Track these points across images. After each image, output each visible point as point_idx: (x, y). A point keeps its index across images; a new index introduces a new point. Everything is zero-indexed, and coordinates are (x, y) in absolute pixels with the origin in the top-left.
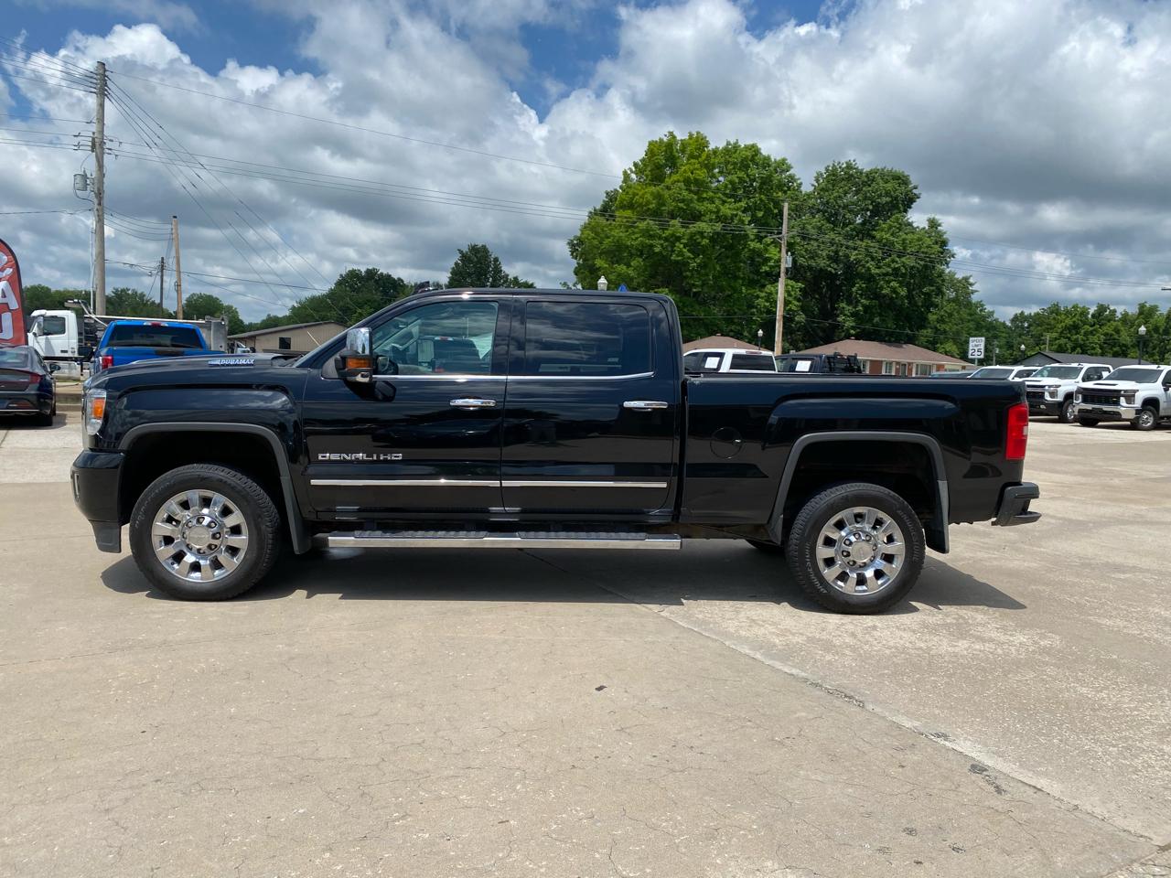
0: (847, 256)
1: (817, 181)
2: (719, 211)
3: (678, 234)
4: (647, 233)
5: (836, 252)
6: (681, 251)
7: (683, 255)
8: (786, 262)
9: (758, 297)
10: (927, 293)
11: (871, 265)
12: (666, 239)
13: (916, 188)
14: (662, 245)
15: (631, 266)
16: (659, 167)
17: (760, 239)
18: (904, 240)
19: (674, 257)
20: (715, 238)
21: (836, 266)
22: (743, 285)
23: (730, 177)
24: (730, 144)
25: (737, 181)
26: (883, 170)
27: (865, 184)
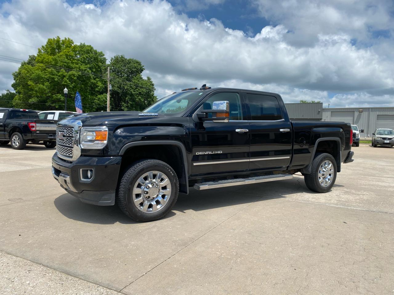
0: (123, 87)
1: (111, 60)
2: (79, 68)
3: (64, 75)
4: (52, 73)
5: (120, 86)
6: (66, 81)
7: (67, 82)
8: (110, 88)
9: (95, 99)
10: (150, 101)
11: (132, 90)
12: (59, 76)
13: (143, 66)
14: (58, 78)
15: (45, 85)
16: (53, 49)
17: (95, 79)
18: (142, 83)
19: (63, 83)
20: (79, 77)
21: (120, 90)
22: (89, 95)
23: (83, 56)
24: (82, 44)
25: (86, 57)
26: (133, 59)
27: (127, 63)
